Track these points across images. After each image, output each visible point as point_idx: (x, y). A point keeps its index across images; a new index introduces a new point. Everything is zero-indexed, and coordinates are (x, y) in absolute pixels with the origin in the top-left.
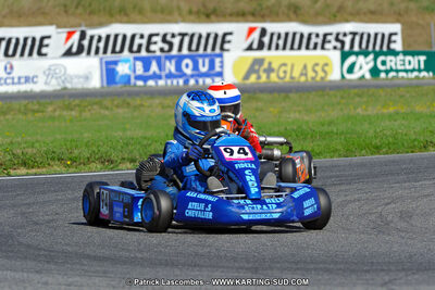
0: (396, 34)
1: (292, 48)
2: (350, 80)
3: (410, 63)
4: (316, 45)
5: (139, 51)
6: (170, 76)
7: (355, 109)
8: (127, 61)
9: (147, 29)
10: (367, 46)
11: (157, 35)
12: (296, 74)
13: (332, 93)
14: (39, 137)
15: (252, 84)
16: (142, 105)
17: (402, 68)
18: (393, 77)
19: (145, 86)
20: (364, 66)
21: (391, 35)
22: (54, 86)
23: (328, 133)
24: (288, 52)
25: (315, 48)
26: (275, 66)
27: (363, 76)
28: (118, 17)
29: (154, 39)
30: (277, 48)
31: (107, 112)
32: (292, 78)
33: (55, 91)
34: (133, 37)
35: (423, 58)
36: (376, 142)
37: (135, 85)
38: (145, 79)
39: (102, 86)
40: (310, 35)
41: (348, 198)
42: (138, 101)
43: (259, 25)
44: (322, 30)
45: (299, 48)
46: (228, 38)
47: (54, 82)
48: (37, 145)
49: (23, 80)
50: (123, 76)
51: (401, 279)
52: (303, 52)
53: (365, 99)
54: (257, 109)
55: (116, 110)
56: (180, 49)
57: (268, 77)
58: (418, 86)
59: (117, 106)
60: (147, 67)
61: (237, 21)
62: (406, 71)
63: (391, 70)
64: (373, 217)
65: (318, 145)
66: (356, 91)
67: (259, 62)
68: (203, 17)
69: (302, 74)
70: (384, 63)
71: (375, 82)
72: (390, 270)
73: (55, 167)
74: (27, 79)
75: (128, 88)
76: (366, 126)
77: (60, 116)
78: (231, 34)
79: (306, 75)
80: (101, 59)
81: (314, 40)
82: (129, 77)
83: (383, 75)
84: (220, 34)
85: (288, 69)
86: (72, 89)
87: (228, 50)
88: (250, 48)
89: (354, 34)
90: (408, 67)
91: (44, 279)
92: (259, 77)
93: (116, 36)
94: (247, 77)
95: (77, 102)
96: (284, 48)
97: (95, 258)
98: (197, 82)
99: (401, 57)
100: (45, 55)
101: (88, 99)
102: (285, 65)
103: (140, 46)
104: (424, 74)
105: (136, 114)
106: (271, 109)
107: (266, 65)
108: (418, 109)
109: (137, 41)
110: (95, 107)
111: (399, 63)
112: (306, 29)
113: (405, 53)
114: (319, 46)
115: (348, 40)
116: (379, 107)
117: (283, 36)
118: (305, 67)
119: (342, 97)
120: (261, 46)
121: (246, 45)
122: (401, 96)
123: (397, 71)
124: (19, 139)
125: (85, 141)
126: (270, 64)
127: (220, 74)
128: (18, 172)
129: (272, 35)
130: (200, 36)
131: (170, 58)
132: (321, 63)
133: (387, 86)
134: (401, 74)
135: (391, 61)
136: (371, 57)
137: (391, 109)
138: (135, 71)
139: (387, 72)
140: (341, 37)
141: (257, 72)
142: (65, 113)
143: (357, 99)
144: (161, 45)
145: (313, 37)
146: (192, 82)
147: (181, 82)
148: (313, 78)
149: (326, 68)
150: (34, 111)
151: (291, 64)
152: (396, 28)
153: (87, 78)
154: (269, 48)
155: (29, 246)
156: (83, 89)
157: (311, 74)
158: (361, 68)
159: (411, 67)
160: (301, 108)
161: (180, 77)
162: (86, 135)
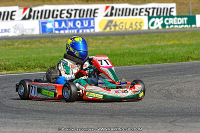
0: (173, 8)
1: (125, 15)
2: (152, 30)
3: (180, 21)
4: (136, 13)
5: (56, 17)
6: (70, 28)
7: (155, 42)
8: (51, 22)
9: (60, 7)
10: (160, 14)
11: (64, 10)
12: (128, 27)
13: (144, 35)
14: (12, 57)
15: (108, 32)
16: (58, 42)
17: (176, 23)
18: (172, 28)
19: (59, 33)
20: (158, 23)
21: (171, 8)
22: (18, 33)
23: (142, 53)
24: (124, 17)
25: (136, 15)
26: (118, 23)
27: (158, 28)
28: (47, 2)
29: (63, 12)
30: (119, 15)
31: (42, 45)
32: (126, 29)
33: (19, 36)
34: (54, 11)
35: (186, 19)
36: (165, 57)
37: (55, 33)
38: (59, 30)
39: (40, 33)
40: (134, 9)
41: (152, 83)
42: (56, 40)
43: (111, 5)
44: (139, 7)
45: (129, 15)
46: (97, 11)
47: (18, 32)
48: (11, 60)
49: (4, 31)
50: (49, 29)
51: (179, 120)
52: (131, 17)
53: (159, 38)
54: (110, 43)
55: (46, 44)
56: (75, 16)
57: (115, 28)
58: (184, 31)
59: (47, 42)
60: (60, 25)
61: (101, 3)
62: (178, 25)
63: (171, 24)
64: (164, 92)
65: (139, 59)
66: (155, 34)
67: (111, 22)
68: (85, 2)
69: (130, 27)
70: (168, 21)
71: (164, 30)
72: (173, 116)
73: (20, 70)
74: (6, 31)
75: (51, 34)
76: (160, 50)
77: (21, 47)
78: (98, 9)
79: (132, 27)
80: (39, 21)
81: (135, 11)
82: (52, 29)
83: (167, 27)
84: (93, 9)
85: (124, 25)
86: (26, 35)
87: (96, 17)
88: (107, 15)
89: (154, 8)
90: (179, 23)
91: (15, 122)
92: (111, 29)
93: (46, 11)
94: (105, 28)
95: (29, 41)
96: (122, 15)
97: (38, 111)
98: (83, 31)
99: (175, 18)
100: (14, 19)
101: (34, 39)
102: (122, 23)
103: (57, 15)
104: (186, 26)
105: (56, 46)
106: (117, 43)
107: (114, 23)
108: (184, 42)
109: (56, 13)
110: (37, 43)
111: (175, 21)
112: (132, 7)
113: (178, 17)
114: (138, 14)
115: (151, 11)
116: (166, 41)
117: (121, 10)
118: (131, 24)
119: (149, 37)
120: (111, 15)
121: (105, 14)
122: (176, 36)
123: (174, 25)
124: (3, 58)
125: (33, 58)
126: (116, 22)
127: (93, 28)
128: (3, 73)
129: (117, 9)
130: (84, 11)
131: (70, 21)
132: (139, 22)
133: (170, 32)
134: (176, 26)
135: (171, 20)
136: (162, 18)
137: (172, 42)
138: (54, 26)
139: (169, 25)
140: (148, 10)
141: (110, 26)
142: (23, 46)
143: (156, 38)
144: (66, 14)
145: (135, 10)
146: (81, 31)
147: (76, 31)
148: (135, 29)
149: (141, 24)
150: (9, 45)
151: (125, 23)
152: (174, 5)
153: (33, 30)
154: (115, 15)
155: (8, 107)
156: (31, 35)
157: (134, 27)
158: (157, 24)
159: (180, 23)
160: (130, 42)
161: (75, 29)
162: (33, 55)
